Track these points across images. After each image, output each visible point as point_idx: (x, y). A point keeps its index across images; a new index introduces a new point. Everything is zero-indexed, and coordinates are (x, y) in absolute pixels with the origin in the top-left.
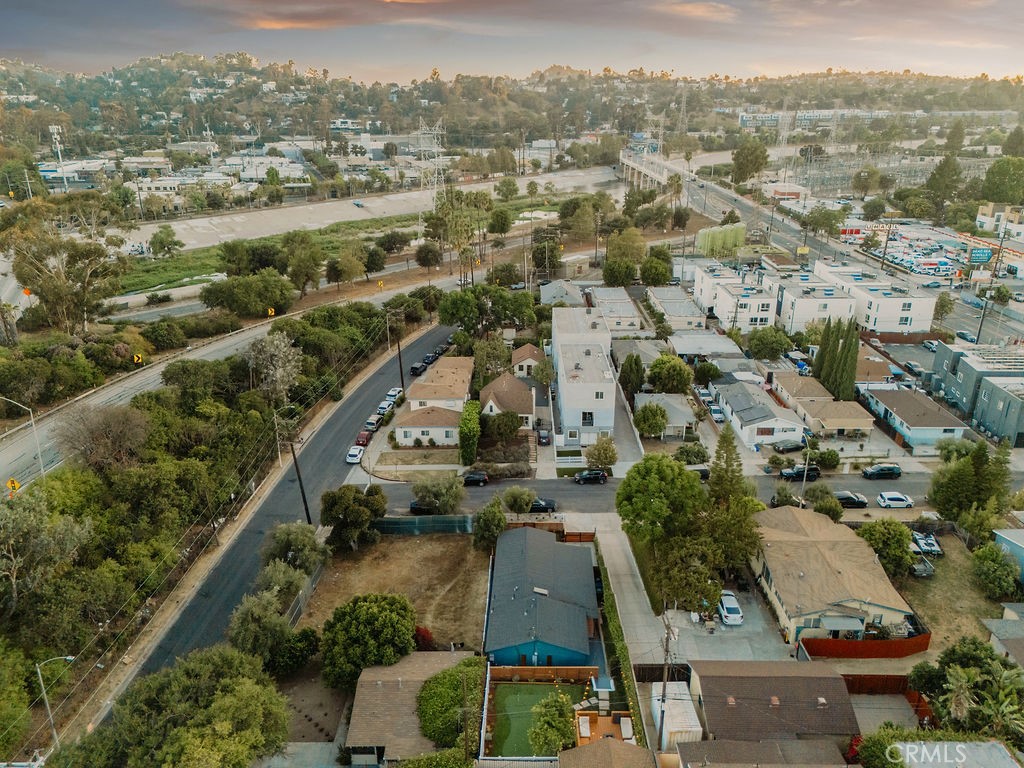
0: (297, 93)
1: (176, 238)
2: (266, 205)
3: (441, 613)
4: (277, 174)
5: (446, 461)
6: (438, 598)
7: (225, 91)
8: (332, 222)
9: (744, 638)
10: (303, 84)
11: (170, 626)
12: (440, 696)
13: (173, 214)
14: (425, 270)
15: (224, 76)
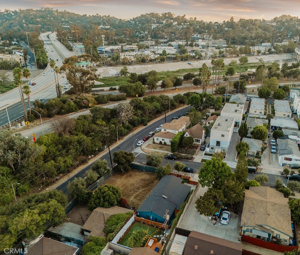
0: (184, 25)
1: (128, 71)
2: (159, 62)
3: (136, 197)
4: (166, 52)
5: (167, 150)
6: (138, 192)
7: (163, 25)
8: (179, 69)
9: (225, 229)
10: (186, 22)
11: (63, 183)
12: (113, 220)
13: (131, 63)
14: (195, 87)
15: (163, 20)
